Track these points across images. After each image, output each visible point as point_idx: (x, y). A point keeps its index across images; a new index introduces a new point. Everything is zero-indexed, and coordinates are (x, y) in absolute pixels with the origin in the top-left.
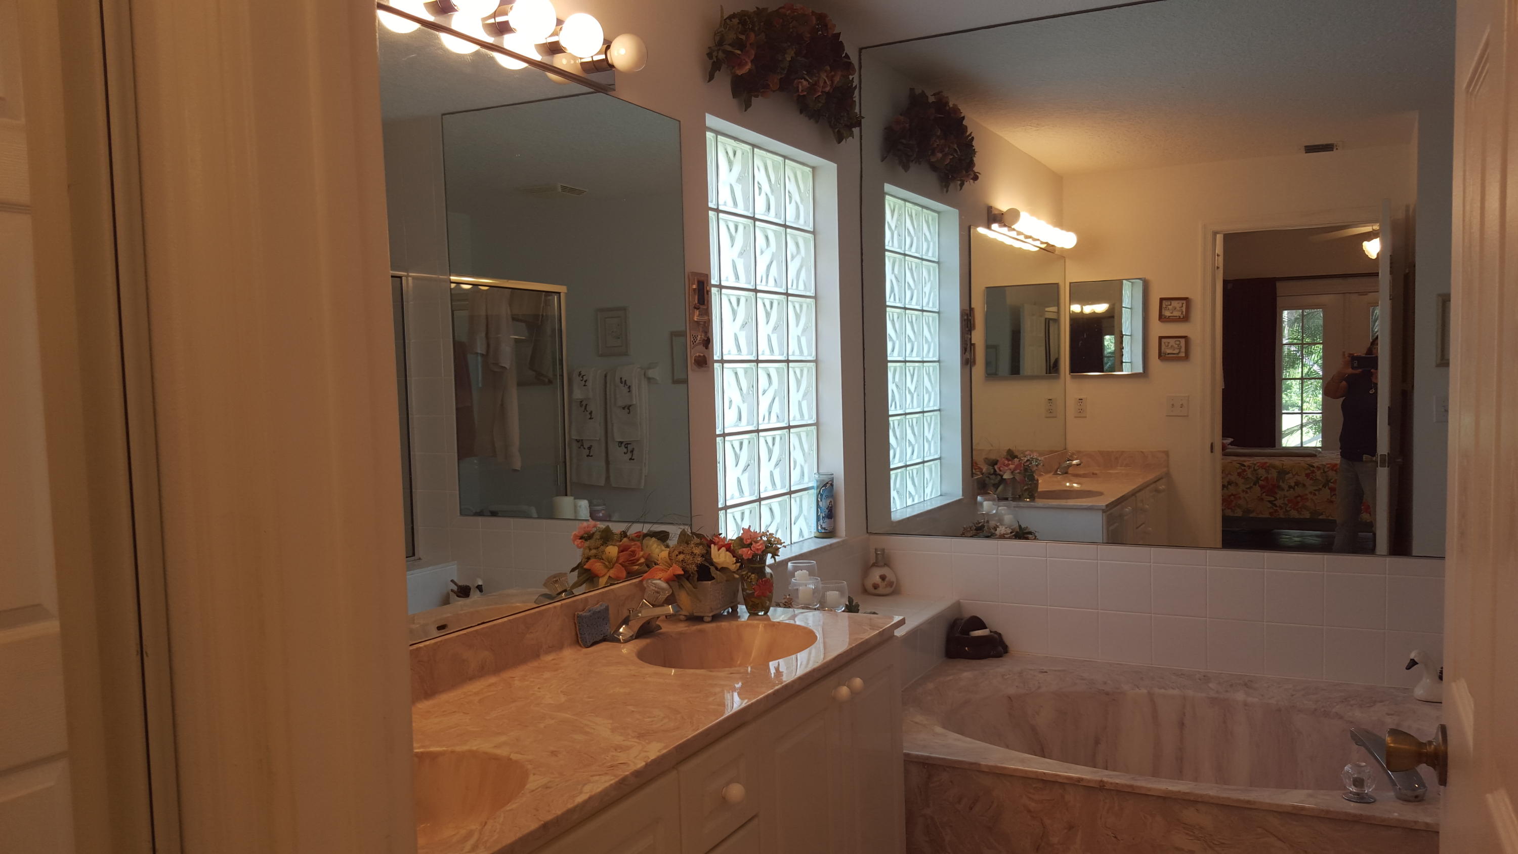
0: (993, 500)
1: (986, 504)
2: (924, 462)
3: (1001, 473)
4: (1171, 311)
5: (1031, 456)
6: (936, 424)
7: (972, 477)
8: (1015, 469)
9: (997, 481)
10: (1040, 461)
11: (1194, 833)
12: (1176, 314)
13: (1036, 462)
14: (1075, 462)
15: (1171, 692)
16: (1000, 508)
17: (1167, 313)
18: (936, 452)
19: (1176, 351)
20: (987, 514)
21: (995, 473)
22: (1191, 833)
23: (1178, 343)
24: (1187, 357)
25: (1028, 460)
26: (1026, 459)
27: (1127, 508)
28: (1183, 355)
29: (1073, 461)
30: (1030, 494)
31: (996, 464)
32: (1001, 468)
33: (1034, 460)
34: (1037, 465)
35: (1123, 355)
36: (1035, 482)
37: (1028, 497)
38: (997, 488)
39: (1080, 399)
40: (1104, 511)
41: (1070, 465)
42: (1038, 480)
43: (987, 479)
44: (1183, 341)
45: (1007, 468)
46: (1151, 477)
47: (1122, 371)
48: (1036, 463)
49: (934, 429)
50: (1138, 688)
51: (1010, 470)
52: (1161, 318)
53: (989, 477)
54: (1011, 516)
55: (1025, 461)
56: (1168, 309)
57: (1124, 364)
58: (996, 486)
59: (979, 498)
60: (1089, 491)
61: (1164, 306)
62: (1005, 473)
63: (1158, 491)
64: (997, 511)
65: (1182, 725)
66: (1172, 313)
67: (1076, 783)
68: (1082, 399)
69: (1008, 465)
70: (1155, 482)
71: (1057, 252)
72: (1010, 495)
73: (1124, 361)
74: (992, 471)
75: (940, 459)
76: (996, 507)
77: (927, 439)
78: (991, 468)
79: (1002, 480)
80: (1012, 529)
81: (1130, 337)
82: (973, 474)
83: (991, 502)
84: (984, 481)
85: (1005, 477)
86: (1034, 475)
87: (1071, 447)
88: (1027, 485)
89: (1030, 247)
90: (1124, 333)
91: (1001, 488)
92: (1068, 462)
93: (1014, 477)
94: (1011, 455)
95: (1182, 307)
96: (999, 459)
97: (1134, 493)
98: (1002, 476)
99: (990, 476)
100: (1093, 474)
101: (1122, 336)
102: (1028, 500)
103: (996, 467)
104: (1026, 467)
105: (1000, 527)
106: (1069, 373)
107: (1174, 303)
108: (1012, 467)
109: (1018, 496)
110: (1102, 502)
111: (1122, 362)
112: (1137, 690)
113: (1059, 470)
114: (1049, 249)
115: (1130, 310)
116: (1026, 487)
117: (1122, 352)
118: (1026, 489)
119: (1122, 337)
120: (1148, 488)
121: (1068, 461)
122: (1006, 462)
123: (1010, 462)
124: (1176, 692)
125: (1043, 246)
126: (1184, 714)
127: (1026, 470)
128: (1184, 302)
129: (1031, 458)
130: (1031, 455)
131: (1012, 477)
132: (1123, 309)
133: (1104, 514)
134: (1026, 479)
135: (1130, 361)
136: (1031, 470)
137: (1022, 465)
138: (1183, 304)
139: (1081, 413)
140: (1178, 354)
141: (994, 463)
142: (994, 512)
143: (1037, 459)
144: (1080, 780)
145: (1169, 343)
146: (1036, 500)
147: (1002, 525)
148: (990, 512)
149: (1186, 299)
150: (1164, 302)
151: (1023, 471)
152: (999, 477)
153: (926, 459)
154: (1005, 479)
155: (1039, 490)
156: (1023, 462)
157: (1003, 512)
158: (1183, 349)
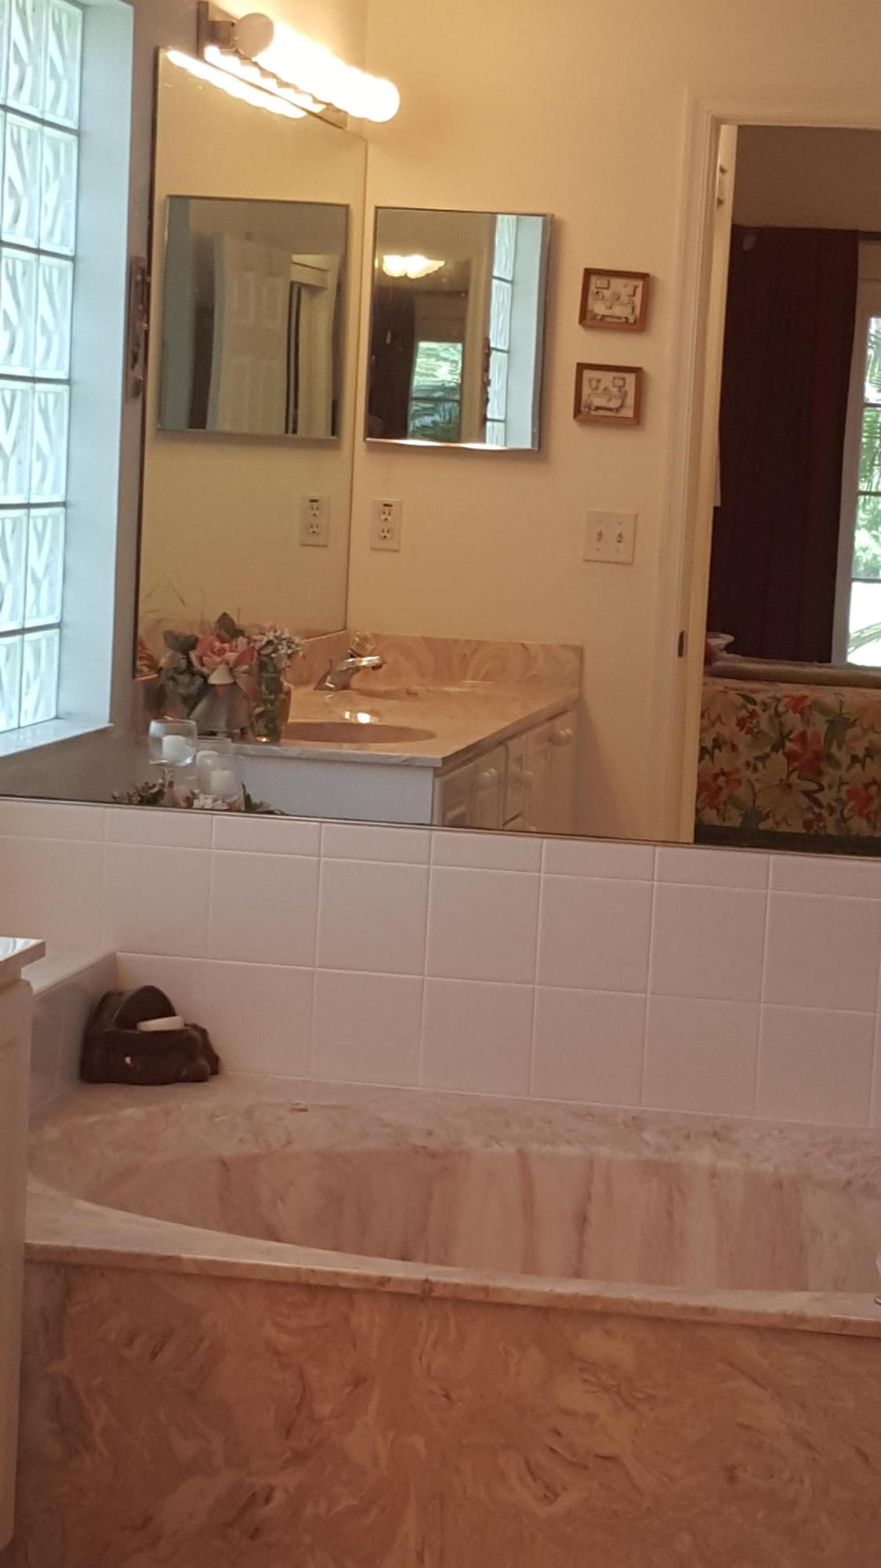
0: (187, 733)
1: (168, 740)
2: (23, 631)
3: (205, 670)
4: (608, 304)
5: (278, 634)
6: (55, 537)
7: (134, 677)
8: (238, 662)
9: (193, 689)
10: (297, 645)
11: (599, 1378)
12: (619, 311)
13: (289, 648)
14: (365, 661)
15: (565, 1150)
16: (201, 753)
17: (598, 308)
18: (51, 610)
19: (614, 404)
20: (172, 766)
21: (189, 669)
22: (592, 1378)
23: (621, 383)
24: (637, 420)
25: (269, 643)
26: (265, 639)
27: (486, 771)
28: (628, 412)
29: (361, 656)
30: (270, 726)
31: (193, 647)
32: (205, 659)
33: (284, 643)
34: (289, 656)
35: (487, 400)
36: (283, 696)
37: (264, 731)
38: (192, 709)
39: (386, 505)
40: (437, 772)
41: (358, 669)
42: (288, 693)
43: (171, 683)
44: (631, 379)
45: (218, 659)
46: (540, 705)
47: (483, 440)
48: (289, 651)
49: (51, 551)
50: (498, 1142)
51: (228, 664)
52: (586, 317)
53: (173, 679)
54: (226, 773)
55: (263, 643)
56: (603, 297)
57: (489, 424)
58: (190, 702)
59: (154, 727)
60: (402, 729)
61: (593, 289)
62: (214, 669)
63: (553, 740)
64: (194, 759)
65: (583, 1221)
66: (610, 308)
67: (376, 1289)
68: (390, 506)
69: (221, 652)
70: (550, 719)
71: (348, 128)
72: (221, 725)
73: (489, 416)
74: (183, 664)
75: (58, 625)
76: (194, 749)
77: (34, 574)
78: (181, 656)
79: (206, 688)
80: (229, 804)
81: (505, 355)
82: (135, 671)
83: (181, 738)
84: (162, 688)
85: (214, 679)
86: (282, 679)
87: (360, 623)
88: (265, 701)
89: (285, 106)
90: (492, 345)
91: (201, 707)
92: (351, 660)
93: (235, 683)
94: (228, 629)
95: (634, 295)
96: (199, 636)
97: (501, 741)
98: (205, 678)
99: (176, 676)
100: (409, 693)
101: (487, 351)
102: (264, 740)
103: (193, 655)
104: (264, 659)
105: (201, 796)
106: (364, 439)
107: (617, 284)
108: (231, 656)
109: (237, 731)
110: (435, 752)
111: (485, 419)
112: (496, 1146)
113: (329, 678)
114: (331, 120)
115: (509, 285)
116: (258, 710)
117: (487, 393)
118: (260, 715)
119: (487, 356)
120: (531, 733)
121: (352, 656)
122: (218, 644)
123: (227, 646)
124: (575, 1151)
125: (317, 109)
126: (588, 1197)
127: (262, 666)
128: (640, 283)
129: (276, 637)
130: (275, 632)
131: (229, 681)
132: (495, 282)
133: (437, 780)
134: (264, 688)
135: (502, 418)
136: (275, 666)
137: (256, 654)
138: (636, 287)
139: (386, 537)
140: (618, 410)
141: (186, 645)
142: (189, 761)
143: (290, 642)
144: (384, 1281)
145: (599, 381)
146: (282, 741)
147: (204, 792)
148: (179, 761)
149: (644, 277)
150: (594, 280)
151: (256, 670)
152: (199, 681)
153: (28, 625)
154: (213, 685)
155: (290, 721)
156: (257, 648)
157: (209, 762)
158: (630, 400)
